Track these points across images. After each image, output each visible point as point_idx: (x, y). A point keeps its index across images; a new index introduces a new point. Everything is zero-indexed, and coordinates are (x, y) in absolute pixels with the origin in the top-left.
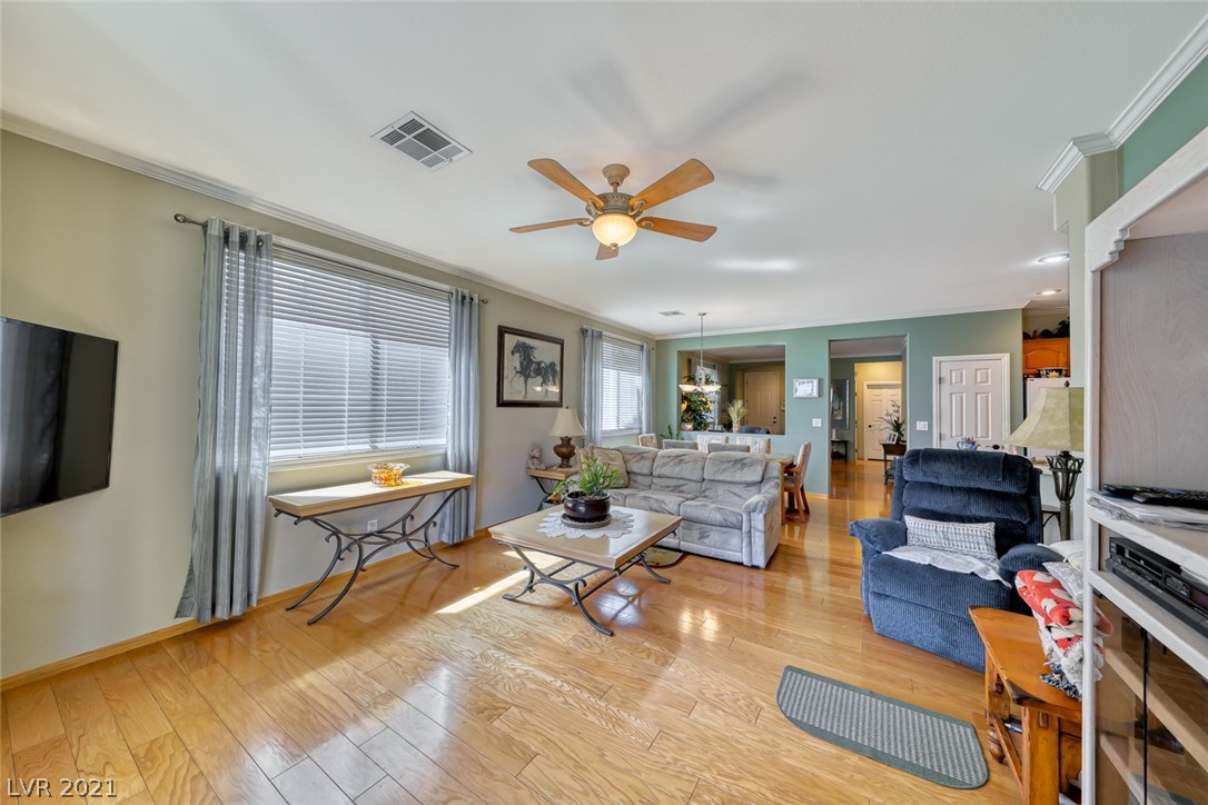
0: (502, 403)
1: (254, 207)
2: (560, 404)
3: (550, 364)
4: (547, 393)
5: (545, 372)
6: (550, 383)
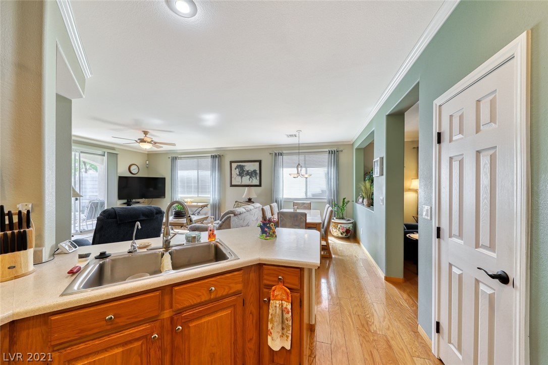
0: (232, 186)
1: (178, 152)
2: (260, 185)
3: (254, 171)
4: (252, 181)
5: (252, 174)
6: (253, 178)
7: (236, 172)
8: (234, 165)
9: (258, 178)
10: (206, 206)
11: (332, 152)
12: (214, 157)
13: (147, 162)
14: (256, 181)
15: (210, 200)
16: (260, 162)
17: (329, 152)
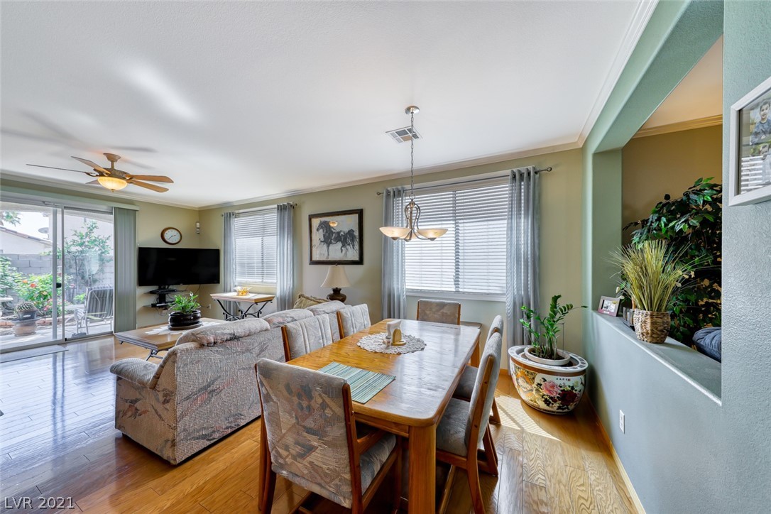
0: (313, 263)
1: (236, 204)
2: (360, 262)
3: (349, 231)
4: (346, 254)
5: (344, 239)
6: (348, 247)
7: (318, 236)
8: (316, 222)
9: (357, 247)
10: (269, 300)
11: (521, 175)
12: (281, 209)
13: (198, 224)
14: (352, 254)
15: (276, 288)
16: (360, 213)
17: (514, 177)
